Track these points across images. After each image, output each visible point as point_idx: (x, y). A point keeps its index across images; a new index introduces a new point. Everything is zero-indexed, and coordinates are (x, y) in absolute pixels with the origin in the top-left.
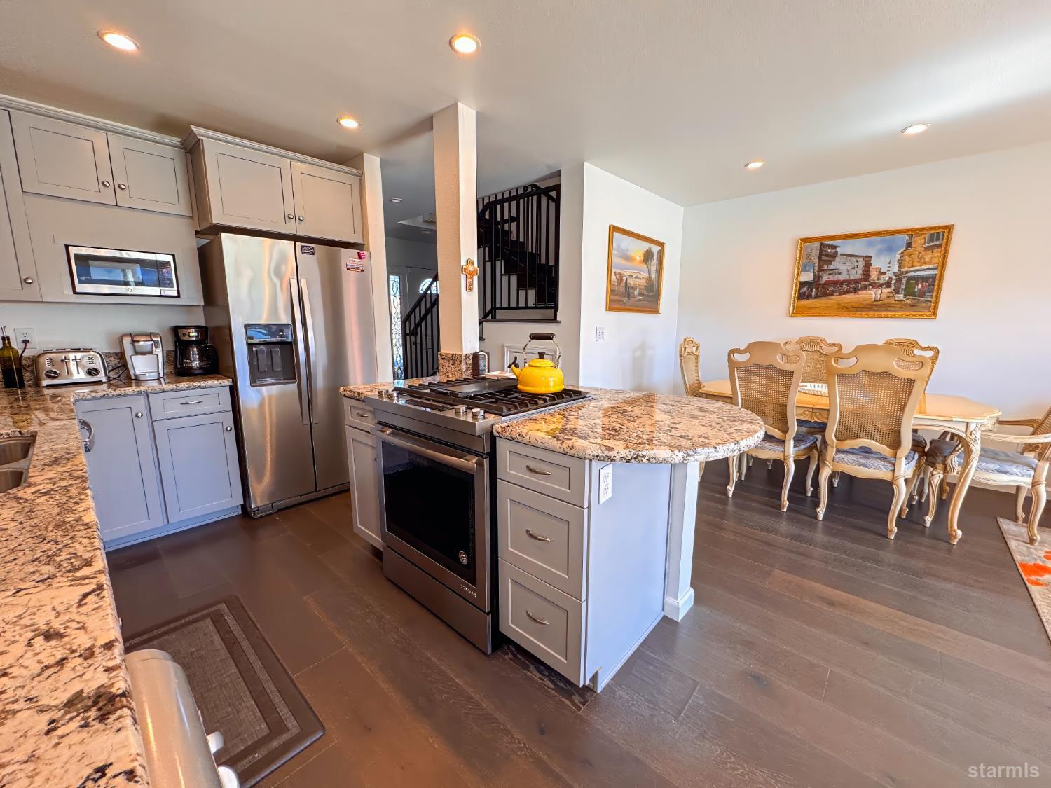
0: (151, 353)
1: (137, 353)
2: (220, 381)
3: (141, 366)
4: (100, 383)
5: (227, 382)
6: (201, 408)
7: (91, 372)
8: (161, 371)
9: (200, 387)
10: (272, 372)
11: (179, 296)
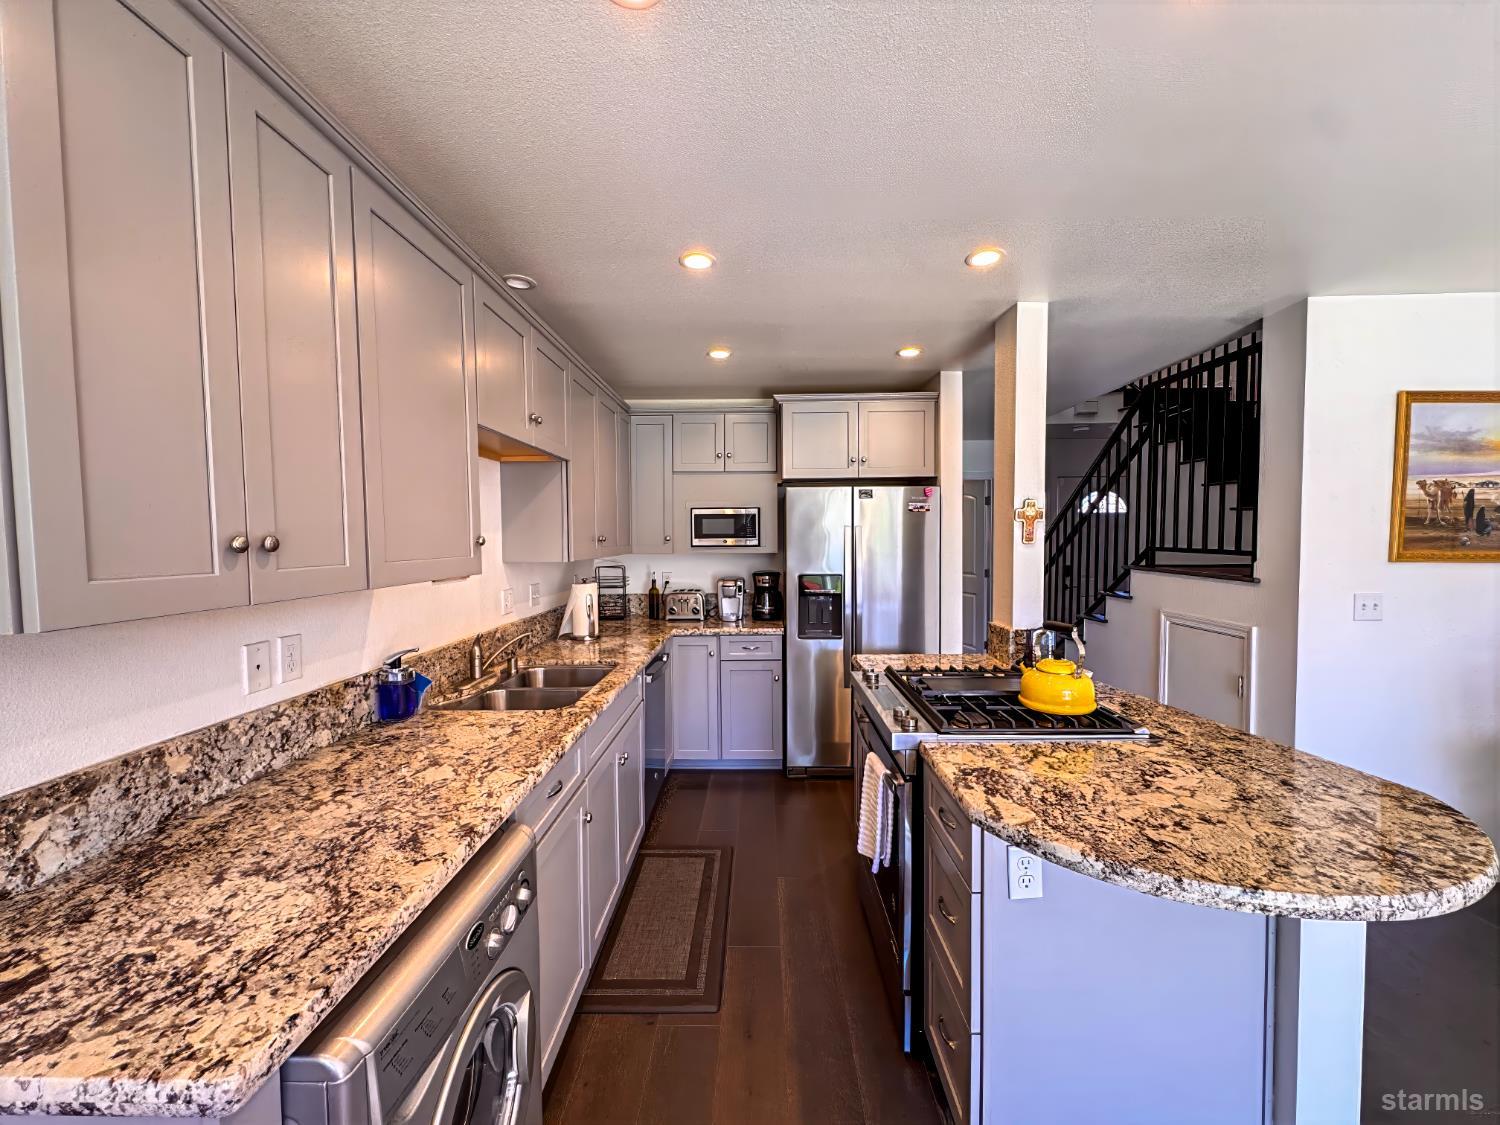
0: (735, 597)
1: (725, 597)
2: (774, 630)
3: (728, 607)
4: (699, 620)
5: (780, 631)
6: (759, 654)
7: (695, 611)
8: (741, 614)
9: (757, 634)
10: (820, 625)
11: (759, 545)
